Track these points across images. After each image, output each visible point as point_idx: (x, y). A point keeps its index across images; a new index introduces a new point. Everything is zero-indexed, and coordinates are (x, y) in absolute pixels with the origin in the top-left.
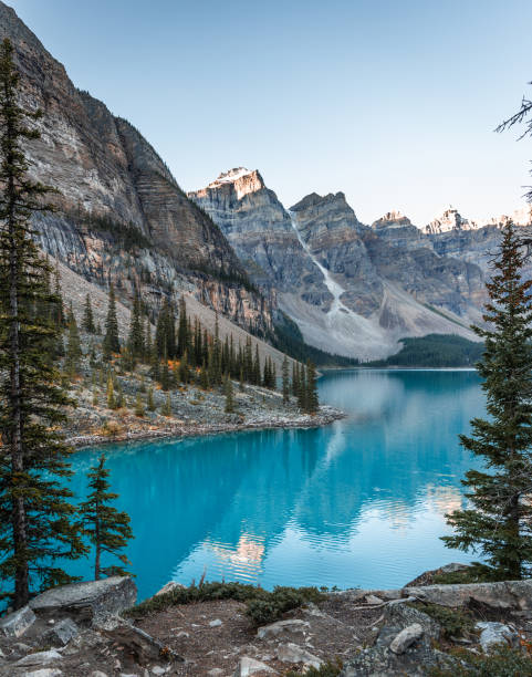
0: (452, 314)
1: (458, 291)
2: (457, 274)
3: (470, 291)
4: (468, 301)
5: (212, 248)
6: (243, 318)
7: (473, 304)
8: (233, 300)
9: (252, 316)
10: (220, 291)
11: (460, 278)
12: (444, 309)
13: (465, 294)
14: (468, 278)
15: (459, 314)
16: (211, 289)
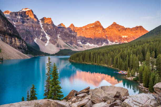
0: (70, 45)
1: (72, 41)
2: (72, 37)
3: (74, 41)
4: (73, 43)
5: (8, 28)
6: (16, 45)
7: (74, 43)
8: (13, 40)
9: (19, 44)
10: (9, 38)
11: (72, 38)
12: (69, 44)
13: (73, 41)
14: (74, 38)
15: (72, 45)
16: (6, 38)
